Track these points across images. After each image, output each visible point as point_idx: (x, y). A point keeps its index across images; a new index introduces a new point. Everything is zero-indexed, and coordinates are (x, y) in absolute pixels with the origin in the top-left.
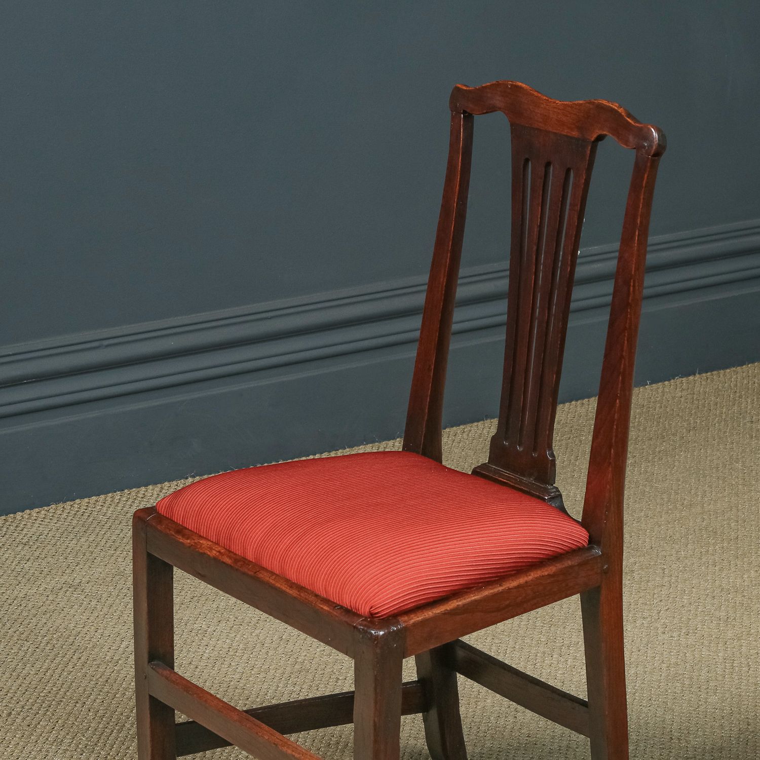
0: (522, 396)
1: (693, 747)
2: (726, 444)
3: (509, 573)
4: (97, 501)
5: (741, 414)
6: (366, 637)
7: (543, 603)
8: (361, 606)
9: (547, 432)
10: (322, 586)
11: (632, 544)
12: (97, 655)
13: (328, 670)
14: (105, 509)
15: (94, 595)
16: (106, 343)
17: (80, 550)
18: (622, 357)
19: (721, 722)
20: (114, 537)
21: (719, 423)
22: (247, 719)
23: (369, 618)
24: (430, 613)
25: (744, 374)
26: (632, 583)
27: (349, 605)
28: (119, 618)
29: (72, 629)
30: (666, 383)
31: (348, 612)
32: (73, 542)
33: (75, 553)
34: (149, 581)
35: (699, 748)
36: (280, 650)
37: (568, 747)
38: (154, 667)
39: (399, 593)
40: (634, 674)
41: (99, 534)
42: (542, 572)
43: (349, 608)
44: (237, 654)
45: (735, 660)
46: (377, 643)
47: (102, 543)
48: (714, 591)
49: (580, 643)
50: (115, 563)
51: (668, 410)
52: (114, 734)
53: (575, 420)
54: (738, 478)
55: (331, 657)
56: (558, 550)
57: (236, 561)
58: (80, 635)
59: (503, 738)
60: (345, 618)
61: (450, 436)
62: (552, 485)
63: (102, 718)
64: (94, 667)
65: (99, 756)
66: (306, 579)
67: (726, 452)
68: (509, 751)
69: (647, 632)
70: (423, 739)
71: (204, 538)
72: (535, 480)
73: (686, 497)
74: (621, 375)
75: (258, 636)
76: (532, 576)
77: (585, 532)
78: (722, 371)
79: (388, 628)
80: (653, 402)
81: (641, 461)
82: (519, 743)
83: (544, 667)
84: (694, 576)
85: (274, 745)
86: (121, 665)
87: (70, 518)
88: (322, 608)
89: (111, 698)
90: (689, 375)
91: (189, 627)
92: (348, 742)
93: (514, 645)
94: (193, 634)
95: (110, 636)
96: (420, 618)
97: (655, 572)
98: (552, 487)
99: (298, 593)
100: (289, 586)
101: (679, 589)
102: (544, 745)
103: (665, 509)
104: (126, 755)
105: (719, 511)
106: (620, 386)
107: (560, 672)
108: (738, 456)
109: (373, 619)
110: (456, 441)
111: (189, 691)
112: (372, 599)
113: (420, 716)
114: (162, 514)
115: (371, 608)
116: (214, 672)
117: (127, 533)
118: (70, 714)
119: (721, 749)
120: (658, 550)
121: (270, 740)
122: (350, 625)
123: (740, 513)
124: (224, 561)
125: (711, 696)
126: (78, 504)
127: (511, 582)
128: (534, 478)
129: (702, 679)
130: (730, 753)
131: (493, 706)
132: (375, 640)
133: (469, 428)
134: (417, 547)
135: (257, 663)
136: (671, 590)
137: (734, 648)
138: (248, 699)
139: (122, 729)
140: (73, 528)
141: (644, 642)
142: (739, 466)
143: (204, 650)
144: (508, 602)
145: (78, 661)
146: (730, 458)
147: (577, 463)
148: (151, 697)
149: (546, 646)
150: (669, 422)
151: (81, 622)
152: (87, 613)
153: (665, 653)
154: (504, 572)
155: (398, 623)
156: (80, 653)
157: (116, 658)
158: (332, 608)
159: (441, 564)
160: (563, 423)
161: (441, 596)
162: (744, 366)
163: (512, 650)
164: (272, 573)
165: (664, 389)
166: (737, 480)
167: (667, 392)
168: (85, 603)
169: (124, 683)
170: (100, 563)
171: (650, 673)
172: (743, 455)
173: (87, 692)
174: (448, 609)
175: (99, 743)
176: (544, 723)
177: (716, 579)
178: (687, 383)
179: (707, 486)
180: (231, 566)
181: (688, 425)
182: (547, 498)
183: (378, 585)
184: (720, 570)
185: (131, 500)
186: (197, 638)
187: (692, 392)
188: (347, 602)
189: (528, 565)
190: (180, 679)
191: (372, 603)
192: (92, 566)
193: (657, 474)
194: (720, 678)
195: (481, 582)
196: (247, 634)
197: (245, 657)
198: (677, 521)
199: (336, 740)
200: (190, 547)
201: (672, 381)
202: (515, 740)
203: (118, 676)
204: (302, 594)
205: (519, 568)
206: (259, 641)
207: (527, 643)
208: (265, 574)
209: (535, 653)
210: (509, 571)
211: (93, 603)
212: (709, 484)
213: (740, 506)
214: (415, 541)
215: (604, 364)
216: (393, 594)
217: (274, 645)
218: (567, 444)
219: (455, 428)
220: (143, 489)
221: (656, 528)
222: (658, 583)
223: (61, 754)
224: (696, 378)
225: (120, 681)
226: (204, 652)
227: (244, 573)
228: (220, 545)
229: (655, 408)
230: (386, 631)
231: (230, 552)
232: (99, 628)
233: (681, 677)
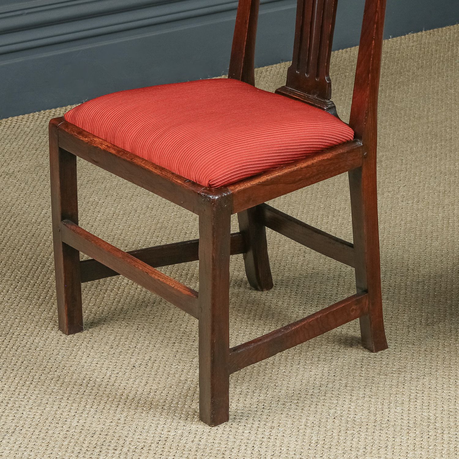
0: (309, 40)
1: (422, 275)
2: (443, 77)
3: (301, 158)
4: (23, 118)
5: (453, 57)
6: (206, 200)
7: (324, 178)
8: (203, 180)
9: (326, 64)
10: (176, 168)
11: (381, 143)
12: (26, 219)
13: (180, 227)
14: (28, 123)
15: (23, 180)
16: (26, 11)
17: (12, 150)
18: (376, 11)
19: (441, 259)
20: (35, 142)
21: (439, 63)
22: (127, 257)
23: (209, 187)
24: (249, 184)
25: (455, 30)
26: (381, 169)
27: (194, 179)
28: (40, 194)
29: (9, 202)
30: (403, 37)
31: (194, 184)
32: (8, 145)
33: (9, 153)
34: (61, 167)
35: (426, 276)
36: (147, 214)
37: (340, 276)
38: (65, 223)
39: (228, 171)
40: (383, 228)
41: (25, 140)
42: (323, 157)
43: (195, 181)
44: (119, 217)
45: (450, 219)
46: (214, 204)
47: (27, 146)
48: (435, 174)
49: (346, 208)
50: (36, 159)
51: (404, 55)
52: (39, 270)
53: (342, 62)
54: (452, 99)
55: (181, 219)
56: (333, 142)
57: (119, 151)
58: (14, 206)
59: (296, 270)
60: (192, 188)
61: (258, 73)
62: (329, 100)
63: (31, 259)
64: (25, 227)
65: (29, 284)
66: (166, 163)
67: (443, 82)
68: (300, 278)
69: (391, 201)
70: (244, 271)
71: (97, 136)
72: (317, 96)
73: (416, 112)
74: (375, 24)
75: (132, 205)
76: (317, 159)
77: (352, 131)
78: (440, 29)
79: (221, 194)
80: (394, 50)
81: (386, 89)
82: (307, 273)
83: (323, 224)
84: (422, 164)
85: (146, 273)
86: (42, 225)
87: (6, 130)
88: (177, 182)
89: (36, 247)
90: (418, 32)
91: (87, 200)
92: (194, 274)
93: (303, 210)
94: (90, 205)
95: (34, 206)
96: (242, 188)
97: (396, 162)
98: (329, 101)
99: (161, 172)
100: (154, 168)
101: (412, 172)
102: (323, 274)
103: (403, 120)
104: (47, 283)
105: (438, 121)
106: (375, 31)
107: (333, 227)
108: (451, 85)
109: (210, 188)
110: (262, 77)
111: (89, 239)
112: (210, 175)
113: (241, 255)
114: (68, 122)
115: (209, 181)
116: (104, 229)
117: (43, 139)
118: (9, 257)
119: (441, 276)
120: (398, 147)
121: (143, 270)
122: (196, 192)
123: (453, 123)
124: (111, 151)
125: (434, 242)
126: (10, 121)
127: (302, 163)
128: (317, 95)
129: (428, 231)
130: (447, 279)
131: (289, 250)
132: (213, 202)
133: (271, 68)
134: (239, 141)
135: (132, 223)
136: (407, 173)
137: (449, 210)
138: (127, 246)
139: (44, 266)
140: (8, 136)
141: (390, 207)
142: (452, 91)
143: (97, 215)
144: (300, 177)
145: (14, 223)
146: (446, 86)
147: (344, 91)
148: (63, 243)
149: (324, 210)
150: (404, 63)
151: (15, 197)
152: (19, 192)
153: (403, 214)
154: (297, 157)
155: (227, 191)
156: (15, 218)
157: (39, 220)
158: (183, 181)
159: (255, 151)
160: (334, 65)
161: (257, 173)
162: (455, 25)
163: (302, 213)
164: (143, 159)
165: (401, 41)
166: (450, 101)
167: (403, 43)
168: (17, 185)
169: (45, 236)
170: (26, 159)
171: (394, 227)
172: (455, 84)
173: (21, 243)
174: (261, 181)
175: (29, 275)
176: (324, 260)
177: (437, 166)
178: (417, 37)
179: (431, 105)
180: (115, 155)
181: (417, 64)
182: (325, 108)
183: (214, 165)
184: (440, 160)
185: (45, 118)
186: (92, 207)
187: (420, 43)
188: (193, 177)
189: (314, 153)
190: (83, 231)
191: (210, 178)
192: (21, 161)
193: (397, 97)
194: (440, 230)
195: (282, 164)
196: (125, 204)
197: (125, 219)
198: (411, 128)
199: (186, 272)
200: (87, 143)
201: (407, 35)
202: (304, 272)
203: (40, 232)
204: (163, 173)
205: (308, 155)
206: (133, 209)
207: (311, 209)
208: (138, 160)
209: (317, 215)
210: (302, 156)
211: (23, 185)
212: (432, 103)
213: (453, 118)
214: (238, 137)
215: (364, 17)
216: (224, 172)
217: (143, 212)
218: (336, 78)
219: (261, 68)
220: (54, 110)
221: (397, 133)
222: (398, 169)
223: (5, 282)
224: (423, 34)
225: (42, 235)
226: (97, 216)
227: (124, 160)
228: (108, 141)
229: (395, 54)
230: (220, 196)
231: (114, 146)
232: (27, 201)
233: (414, 229)
